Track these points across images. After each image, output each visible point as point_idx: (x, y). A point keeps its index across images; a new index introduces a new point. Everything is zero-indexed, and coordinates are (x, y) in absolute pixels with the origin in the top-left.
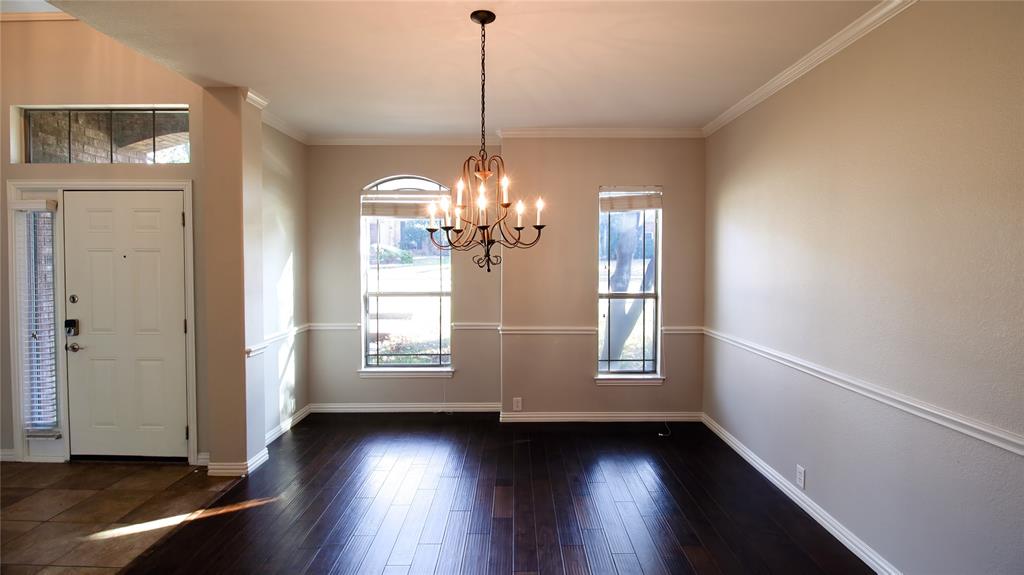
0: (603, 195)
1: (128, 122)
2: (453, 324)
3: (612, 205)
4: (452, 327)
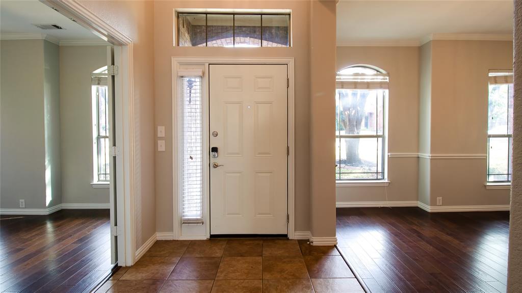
0: (491, 75)
1: (198, 31)
2: (389, 154)
3: (496, 80)
4: (388, 155)
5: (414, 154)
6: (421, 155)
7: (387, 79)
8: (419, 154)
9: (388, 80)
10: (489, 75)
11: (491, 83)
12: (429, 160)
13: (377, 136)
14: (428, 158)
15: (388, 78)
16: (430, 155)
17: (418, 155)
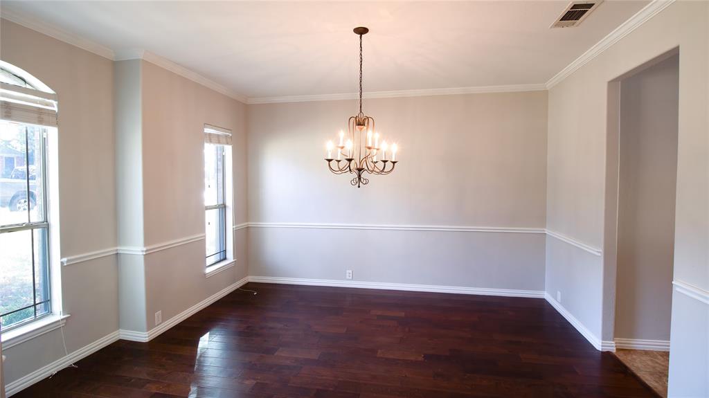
0: (208, 130)
2: (65, 260)
3: (210, 138)
4: (62, 263)
5: (111, 250)
6: (123, 249)
7: (54, 106)
8: (118, 248)
9: (56, 109)
10: (205, 131)
11: (207, 142)
12: (143, 256)
13: (30, 226)
14: (141, 253)
15: (55, 103)
16: (145, 249)
17: (117, 250)
